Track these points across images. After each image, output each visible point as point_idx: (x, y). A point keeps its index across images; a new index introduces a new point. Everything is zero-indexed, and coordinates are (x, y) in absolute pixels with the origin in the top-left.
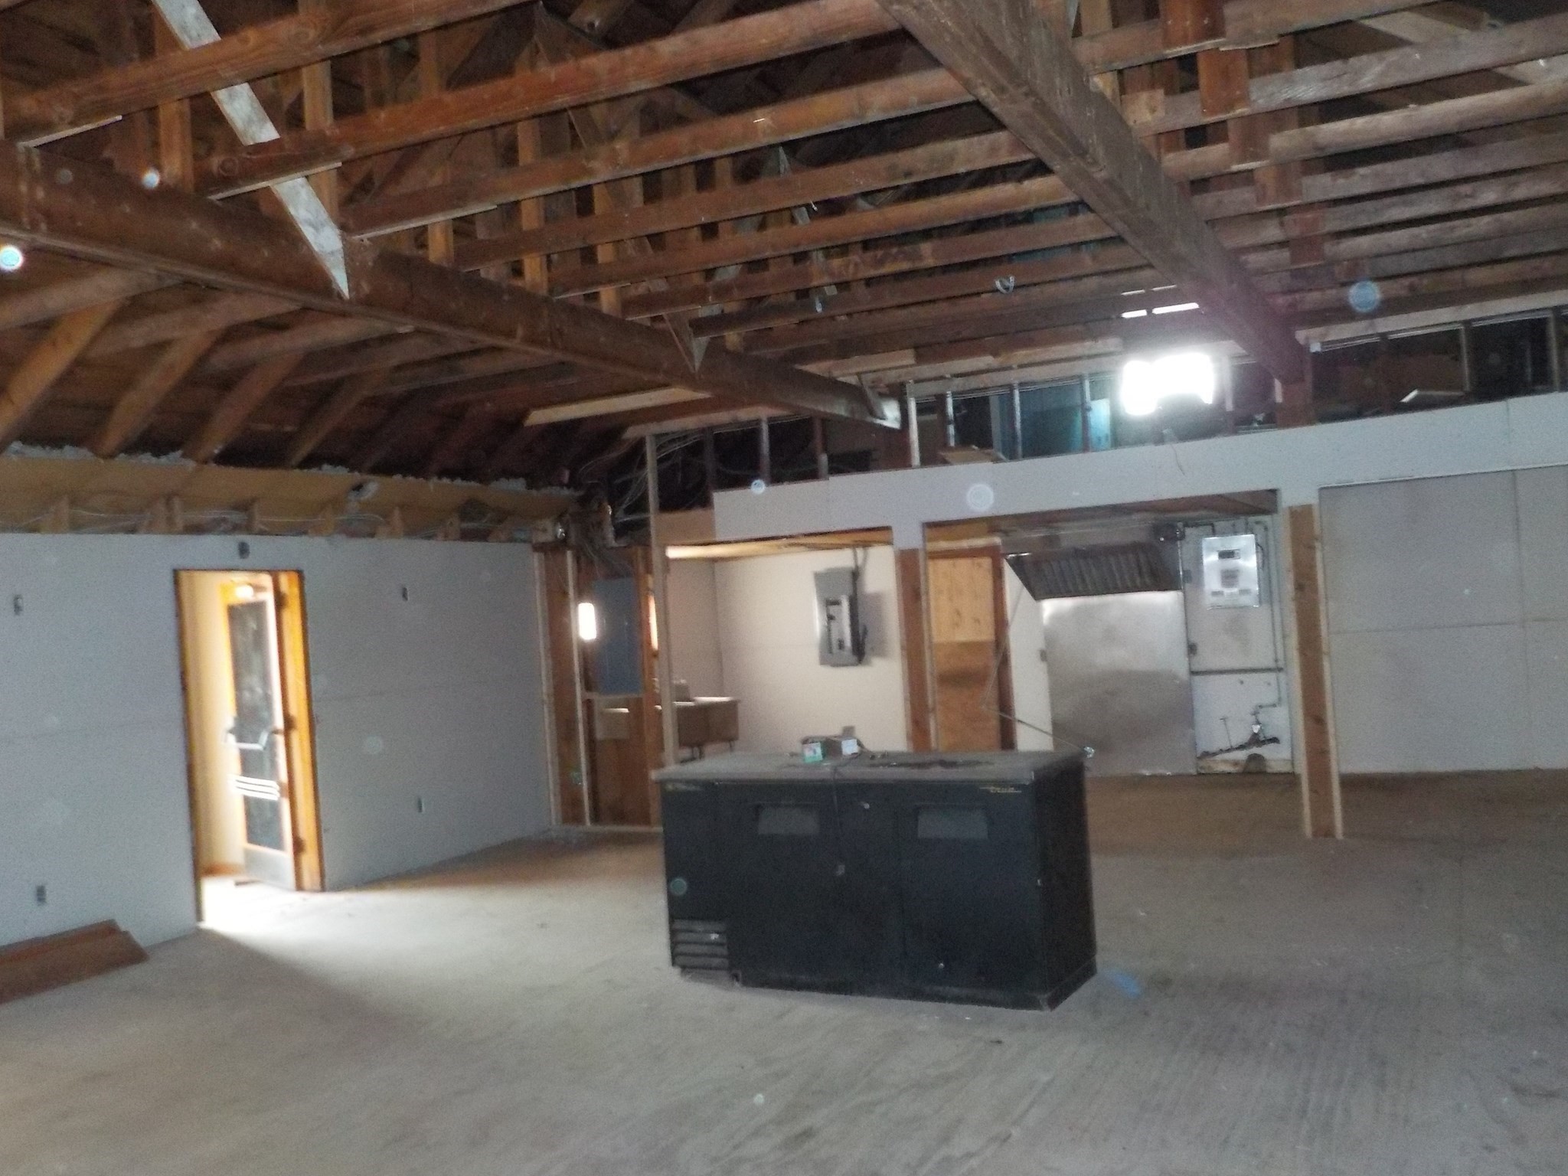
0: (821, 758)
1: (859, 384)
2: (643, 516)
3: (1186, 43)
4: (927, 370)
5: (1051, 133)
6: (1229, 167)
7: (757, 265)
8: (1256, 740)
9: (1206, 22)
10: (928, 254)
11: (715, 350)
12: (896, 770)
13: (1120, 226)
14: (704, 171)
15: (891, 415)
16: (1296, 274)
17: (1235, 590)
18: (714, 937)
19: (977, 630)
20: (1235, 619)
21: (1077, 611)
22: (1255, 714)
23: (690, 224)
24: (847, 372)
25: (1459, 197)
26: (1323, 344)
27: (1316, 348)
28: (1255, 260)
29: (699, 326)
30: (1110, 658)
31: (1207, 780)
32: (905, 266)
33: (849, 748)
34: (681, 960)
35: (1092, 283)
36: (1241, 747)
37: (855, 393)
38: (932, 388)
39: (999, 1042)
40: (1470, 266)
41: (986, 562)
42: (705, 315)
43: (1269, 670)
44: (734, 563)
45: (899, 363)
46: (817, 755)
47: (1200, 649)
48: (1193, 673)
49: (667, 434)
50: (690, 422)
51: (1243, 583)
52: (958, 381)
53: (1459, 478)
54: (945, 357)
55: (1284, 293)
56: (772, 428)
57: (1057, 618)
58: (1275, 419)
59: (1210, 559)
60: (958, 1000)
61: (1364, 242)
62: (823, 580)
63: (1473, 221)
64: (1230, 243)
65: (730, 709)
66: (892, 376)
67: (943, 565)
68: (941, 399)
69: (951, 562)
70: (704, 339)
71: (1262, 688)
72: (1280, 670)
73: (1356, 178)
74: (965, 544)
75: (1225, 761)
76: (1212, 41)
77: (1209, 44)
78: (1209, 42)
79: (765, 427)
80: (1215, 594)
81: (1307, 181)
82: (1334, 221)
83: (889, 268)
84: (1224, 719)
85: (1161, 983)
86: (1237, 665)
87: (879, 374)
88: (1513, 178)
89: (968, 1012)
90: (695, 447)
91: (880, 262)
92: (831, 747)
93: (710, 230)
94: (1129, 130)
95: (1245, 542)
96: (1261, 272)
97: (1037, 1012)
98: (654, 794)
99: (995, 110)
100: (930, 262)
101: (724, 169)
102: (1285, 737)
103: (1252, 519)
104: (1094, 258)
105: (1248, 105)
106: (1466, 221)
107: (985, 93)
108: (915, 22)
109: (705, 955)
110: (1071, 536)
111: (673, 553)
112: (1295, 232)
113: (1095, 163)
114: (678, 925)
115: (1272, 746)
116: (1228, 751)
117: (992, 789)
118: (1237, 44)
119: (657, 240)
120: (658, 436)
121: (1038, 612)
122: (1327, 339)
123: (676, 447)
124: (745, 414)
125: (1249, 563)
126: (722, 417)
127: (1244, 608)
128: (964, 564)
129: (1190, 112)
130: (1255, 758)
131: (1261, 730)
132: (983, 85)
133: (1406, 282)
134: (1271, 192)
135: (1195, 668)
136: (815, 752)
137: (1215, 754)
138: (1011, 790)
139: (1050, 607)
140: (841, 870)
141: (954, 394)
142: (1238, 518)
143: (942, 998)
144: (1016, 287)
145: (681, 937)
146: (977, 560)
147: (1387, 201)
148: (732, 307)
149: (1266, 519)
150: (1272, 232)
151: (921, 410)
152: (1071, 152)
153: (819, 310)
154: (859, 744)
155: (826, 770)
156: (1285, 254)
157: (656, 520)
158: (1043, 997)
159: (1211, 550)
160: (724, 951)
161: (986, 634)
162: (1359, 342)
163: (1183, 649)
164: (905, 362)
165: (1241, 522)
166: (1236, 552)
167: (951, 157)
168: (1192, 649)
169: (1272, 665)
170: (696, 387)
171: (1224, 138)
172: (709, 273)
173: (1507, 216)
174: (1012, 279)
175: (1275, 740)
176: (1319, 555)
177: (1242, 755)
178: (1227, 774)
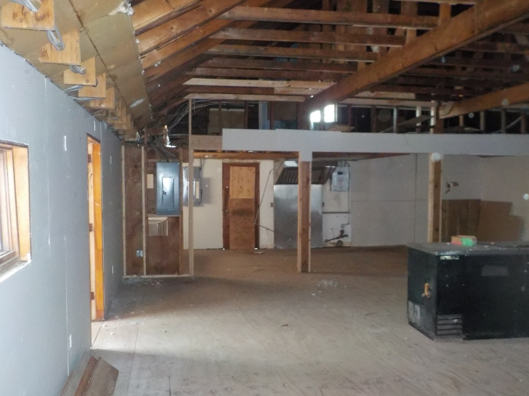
8: (341, 236)
18: (455, 321)
19: (247, 194)
20: (337, 195)
22: (341, 227)
36: (337, 238)
41: (254, 169)
43: (346, 213)
47: (325, 205)
48: (324, 213)
59: (335, 174)
67: (236, 168)
69: (240, 167)
71: (344, 219)
72: (349, 213)
74: (245, 161)
75: (331, 243)
84: (332, 229)
86: (337, 211)
102: (350, 235)
103: (347, 162)
109: (452, 329)
115: (345, 238)
116: (332, 239)
121: (273, 188)
128: (245, 169)
130: (340, 242)
131: (343, 232)
135: (324, 211)
137: (329, 240)
146: (250, 168)
160: (460, 327)
161: (252, 196)
163: (320, 204)
165: (343, 162)
166: (343, 172)
168: (323, 204)
169: (347, 211)
175: (347, 236)
177: (336, 241)
178: (331, 247)
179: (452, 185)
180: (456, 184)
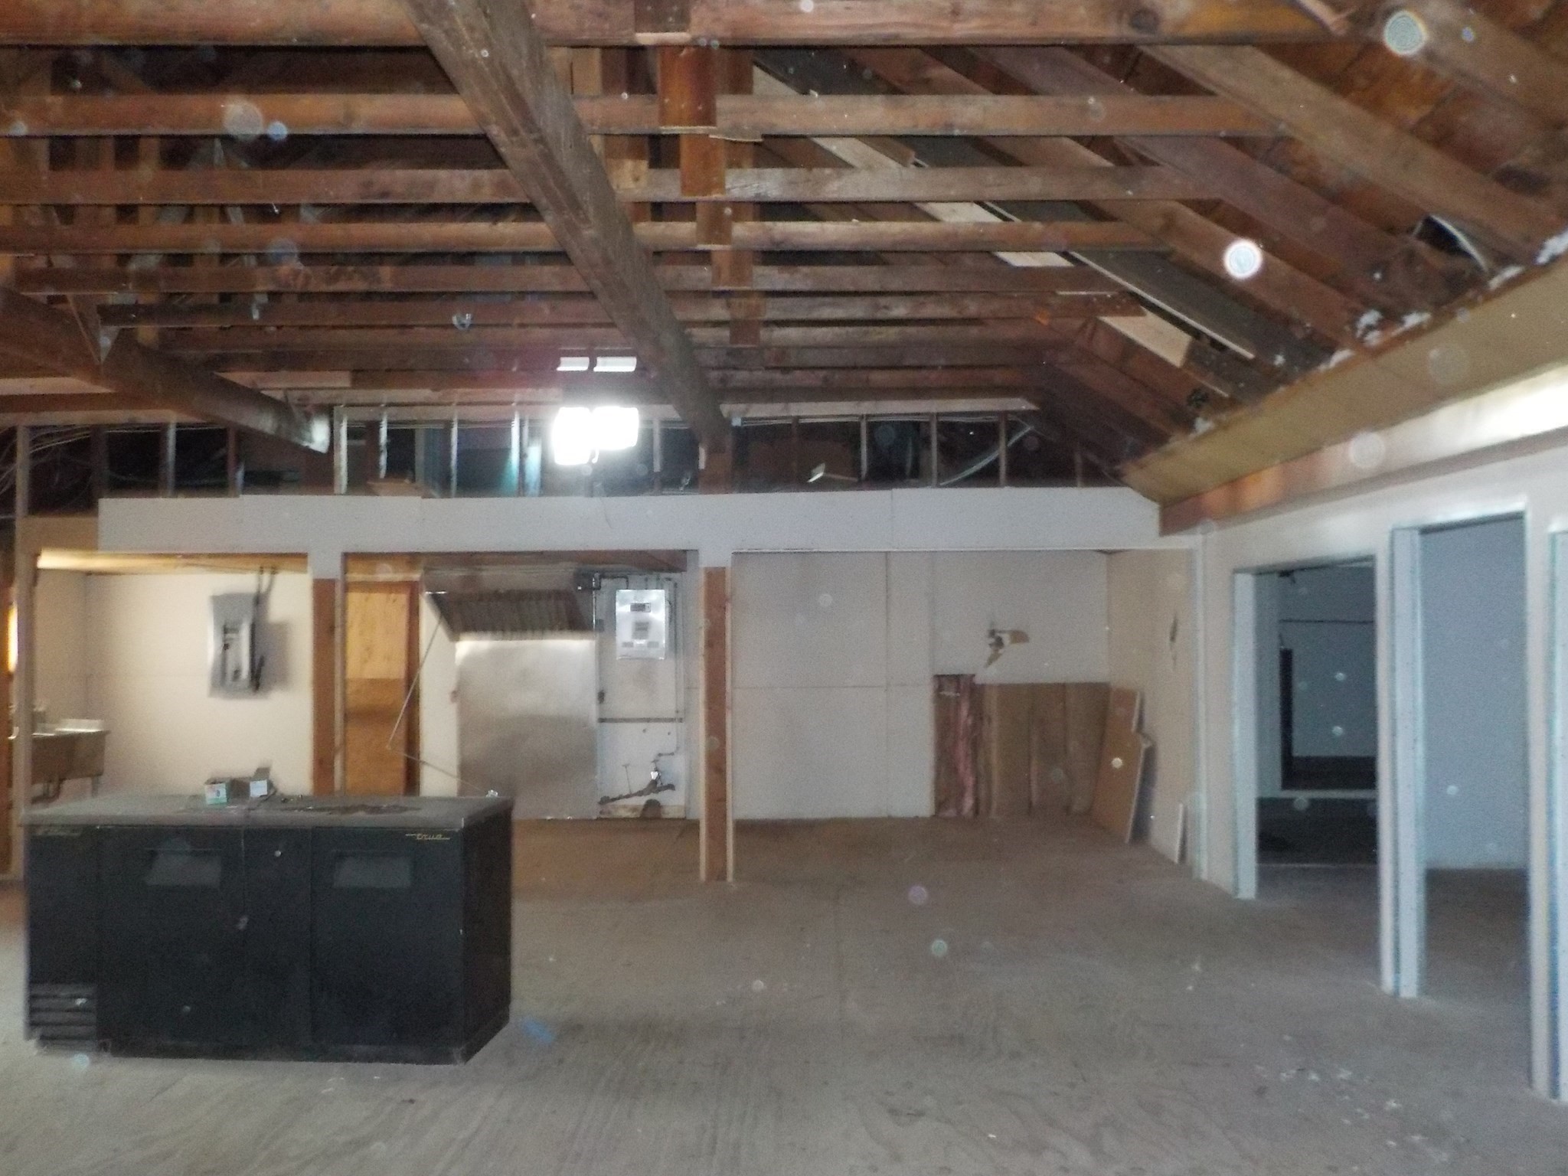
0: (225, 801)
1: (284, 400)
2: (10, 516)
3: (679, 124)
4: (363, 395)
5: (552, 183)
6: (696, 245)
7: (180, 259)
8: (655, 786)
9: (700, 108)
10: (387, 277)
11: (125, 341)
12: (312, 815)
13: (596, 284)
14: (127, 149)
15: (318, 436)
16: (731, 353)
17: (643, 642)
18: (80, 1002)
19: (385, 667)
20: (645, 669)
21: (493, 653)
22: (655, 761)
23: (106, 202)
24: (276, 385)
25: (877, 307)
26: (744, 419)
27: (737, 422)
28: (701, 334)
29: (109, 315)
30: (523, 701)
31: (606, 825)
32: (360, 286)
33: (258, 789)
34: (38, 1032)
35: (546, 333)
36: (640, 793)
37: (281, 408)
38: (365, 415)
39: (412, 1101)
40: (872, 368)
41: (403, 598)
42: (116, 302)
43: (672, 720)
44: (115, 577)
45: (336, 383)
46: (221, 796)
47: (609, 697)
48: (602, 720)
49: (45, 427)
50: (79, 417)
51: (653, 635)
52: (393, 410)
53: (848, 555)
54: (382, 384)
55: (718, 368)
56: (179, 434)
57: (472, 659)
58: (700, 483)
59: (623, 609)
60: (368, 1059)
61: (793, 334)
62: (222, 603)
63: (883, 329)
64: (680, 315)
65: (98, 739)
66: (322, 397)
68: (374, 426)
69: (366, 595)
70: (113, 329)
71: (663, 737)
72: (681, 720)
73: (798, 276)
75: (625, 807)
76: (705, 127)
77: (701, 129)
78: (702, 127)
79: (171, 434)
80: (626, 645)
81: (760, 270)
82: (774, 310)
83: (341, 286)
84: (626, 766)
85: (572, 1030)
86: (643, 714)
87: (309, 393)
88: (922, 299)
89: (377, 1071)
90: (82, 445)
91: (334, 279)
92: (238, 788)
93: (127, 212)
94: (612, 193)
95: (656, 598)
96: (702, 346)
97: (451, 1067)
98: (19, 837)
99: (502, 150)
100: (387, 286)
101: (151, 150)
102: (681, 784)
103: (664, 575)
104: (553, 309)
105: (722, 193)
106: (878, 329)
107: (496, 132)
108: (442, 45)
109: (70, 1023)
110: (491, 577)
111: (48, 560)
112: (741, 314)
113: (586, 220)
114: (41, 990)
115: (668, 792)
116: (628, 797)
117: (419, 836)
118: (727, 135)
119: (67, 212)
120: (34, 429)
121: (454, 650)
122: (748, 415)
123: (54, 443)
124: (146, 416)
125: (659, 616)
126: (119, 416)
127: (651, 661)
128: (378, 598)
129: (668, 187)
130: (652, 805)
131: (659, 777)
132: (496, 123)
133: (822, 374)
134: (725, 274)
135: (607, 715)
136: (218, 792)
137: (614, 800)
138: (439, 837)
139: (468, 646)
140: (243, 923)
141: (390, 423)
142: (652, 574)
143: (349, 1058)
144: (472, 326)
145: (41, 1003)
146: (393, 595)
147: (820, 300)
148: (148, 298)
149: (676, 576)
150: (718, 311)
151: (352, 434)
152: (566, 206)
153: (256, 316)
154: (270, 785)
155: (235, 812)
156: (725, 333)
157: (24, 524)
158: (457, 1051)
159: (624, 602)
160: (93, 1018)
161: (398, 671)
162: (774, 422)
163: (593, 696)
164: (339, 384)
165: (653, 577)
166: (647, 605)
167: (431, 186)
168: (601, 696)
169: (673, 715)
170: (96, 380)
171: (692, 218)
172: (124, 259)
173: (911, 330)
174: (468, 316)
175: (671, 787)
176: (728, 616)
177: (642, 801)
178: (625, 819)
179: (1006, 639)
180: (1019, 637)
